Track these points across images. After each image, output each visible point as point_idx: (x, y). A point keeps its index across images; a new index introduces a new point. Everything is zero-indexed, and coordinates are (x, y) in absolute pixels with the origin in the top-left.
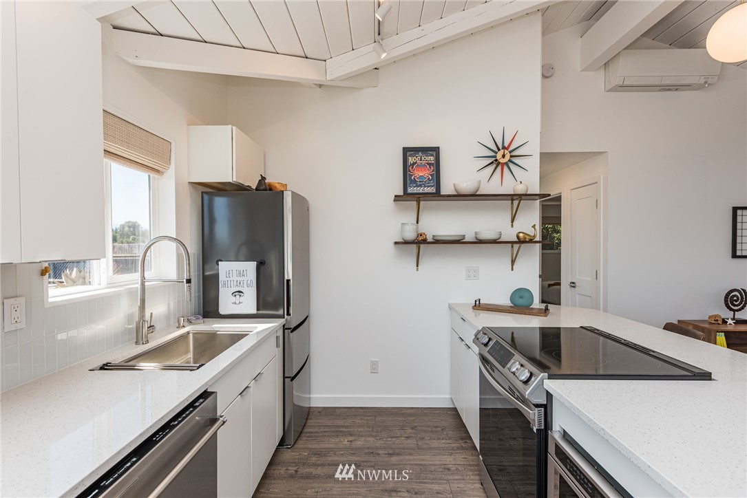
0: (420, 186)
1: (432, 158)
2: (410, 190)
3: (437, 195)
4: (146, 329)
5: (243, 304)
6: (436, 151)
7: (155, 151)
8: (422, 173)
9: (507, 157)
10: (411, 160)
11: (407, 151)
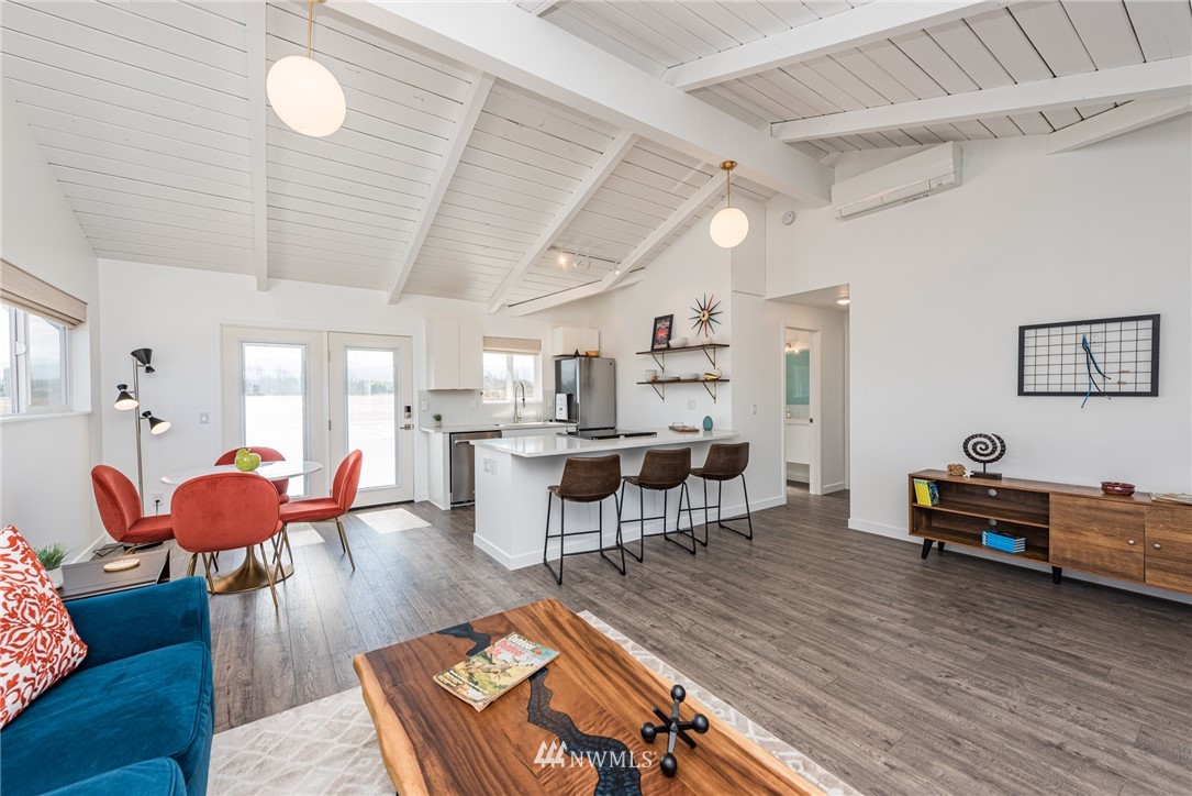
4: (517, 418)
5: (563, 415)
6: (672, 316)
7: (531, 346)
8: (662, 335)
9: (707, 315)
10: (658, 326)
11: (657, 320)
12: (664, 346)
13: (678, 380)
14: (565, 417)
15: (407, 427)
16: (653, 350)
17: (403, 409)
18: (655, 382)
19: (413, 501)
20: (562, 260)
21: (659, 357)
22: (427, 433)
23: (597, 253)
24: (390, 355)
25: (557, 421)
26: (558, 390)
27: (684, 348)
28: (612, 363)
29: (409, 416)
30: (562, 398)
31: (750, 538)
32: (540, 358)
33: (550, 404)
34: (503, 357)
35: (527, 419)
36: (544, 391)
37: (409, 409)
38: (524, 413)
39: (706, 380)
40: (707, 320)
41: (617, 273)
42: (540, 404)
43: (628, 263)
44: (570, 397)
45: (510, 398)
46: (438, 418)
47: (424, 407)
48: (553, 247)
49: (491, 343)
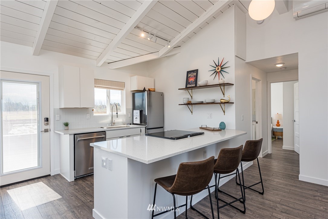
0: (191, 84)
1: (195, 74)
2: (188, 86)
3: (196, 87)
4: (113, 123)
5: (137, 121)
6: (197, 71)
7: (120, 85)
8: (192, 80)
9: (219, 69)
10: (189, 75)
11: (188, 72)
12: (194, 85)
13: (202, 103)
14: (138, 122)
15: (46, 131)
16: (187, 88)
17: (43, 120)
18: (189, 104)
19: (50, 175)
20: (143, 35)
21: (190, 91)
22: (59, 134)
23: (160, 34)
24: (34, 87)
25: (133, 124)
26: (134, 108)
27: (206, 86)
28: (162, 95)
29: (48, 124)
30: (137, 113)
31: (262, 194)
32: (124, 92)
33: (130, 115)
34: (105, 90)
35: (118, 123)
36: (127, 109)
37: (47, 120)
38: (117, 120)
39: (222, 103)
40: (220, 71)
41: (169, 47)
42: (125, 115)
43: (174, 42)
44: (141, 112)
45: (108, 112)
46: (67, 125)
47: (57, 118)
48: (137, 27)
49: (99, 83)
